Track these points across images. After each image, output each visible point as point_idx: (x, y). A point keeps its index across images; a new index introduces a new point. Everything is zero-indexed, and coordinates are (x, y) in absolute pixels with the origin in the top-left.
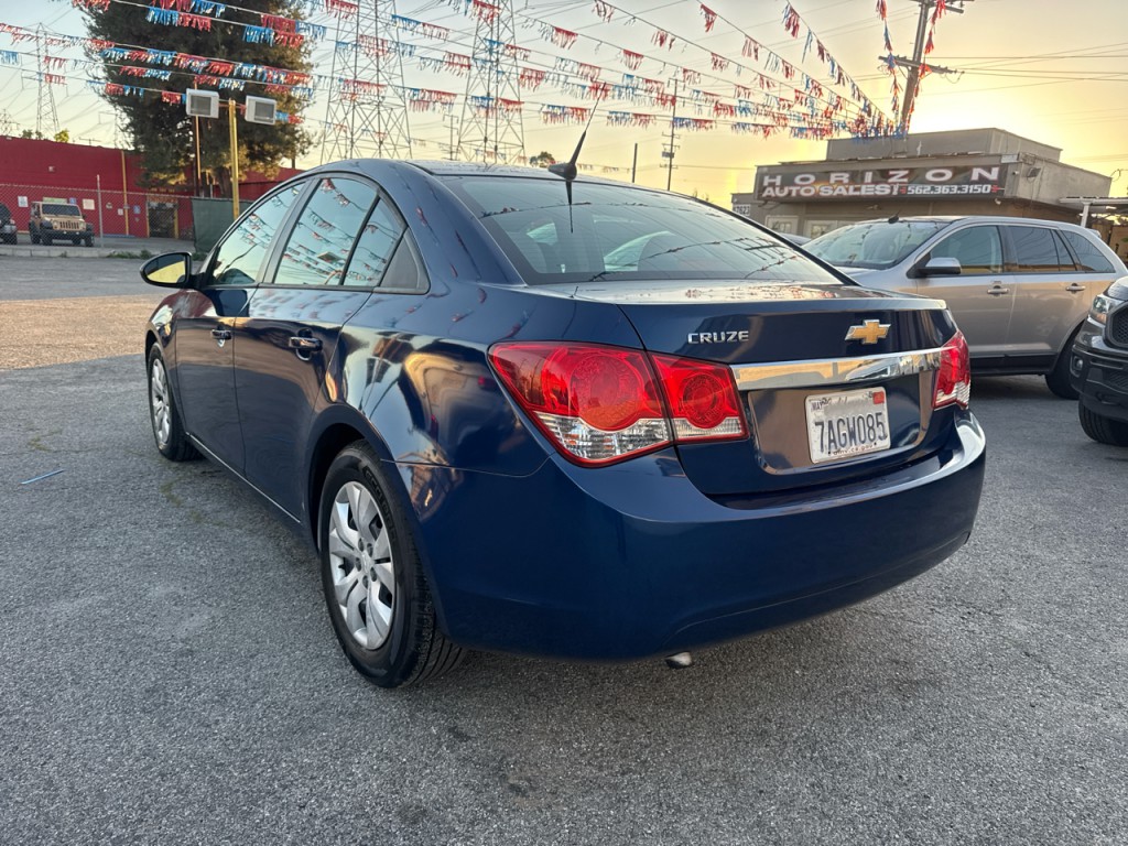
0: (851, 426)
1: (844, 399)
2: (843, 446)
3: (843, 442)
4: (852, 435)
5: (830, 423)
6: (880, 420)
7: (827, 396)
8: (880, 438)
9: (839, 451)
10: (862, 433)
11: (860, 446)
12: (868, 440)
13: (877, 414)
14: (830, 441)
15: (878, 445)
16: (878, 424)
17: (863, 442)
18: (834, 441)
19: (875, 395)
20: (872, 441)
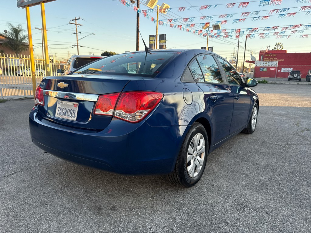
0: (66, 111)
1: (66, 103)
2: (63, 115)
3: (63, 114)
4: (65, 113)
5: (61, 108)
6: (74, 112)
7: (62, 101)
8: (73, 117)
9: (61, 116)
10: (68, 113)
11: (67, 117)
12: (69, 116)
13: (74, 110)
14: (60, 113)
15: (72, 119)
16: (73, 113)
17: (68, 116)
18: (61, 113)
19: (74, 104)
20: (70, 117)
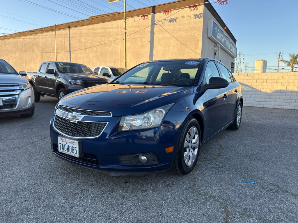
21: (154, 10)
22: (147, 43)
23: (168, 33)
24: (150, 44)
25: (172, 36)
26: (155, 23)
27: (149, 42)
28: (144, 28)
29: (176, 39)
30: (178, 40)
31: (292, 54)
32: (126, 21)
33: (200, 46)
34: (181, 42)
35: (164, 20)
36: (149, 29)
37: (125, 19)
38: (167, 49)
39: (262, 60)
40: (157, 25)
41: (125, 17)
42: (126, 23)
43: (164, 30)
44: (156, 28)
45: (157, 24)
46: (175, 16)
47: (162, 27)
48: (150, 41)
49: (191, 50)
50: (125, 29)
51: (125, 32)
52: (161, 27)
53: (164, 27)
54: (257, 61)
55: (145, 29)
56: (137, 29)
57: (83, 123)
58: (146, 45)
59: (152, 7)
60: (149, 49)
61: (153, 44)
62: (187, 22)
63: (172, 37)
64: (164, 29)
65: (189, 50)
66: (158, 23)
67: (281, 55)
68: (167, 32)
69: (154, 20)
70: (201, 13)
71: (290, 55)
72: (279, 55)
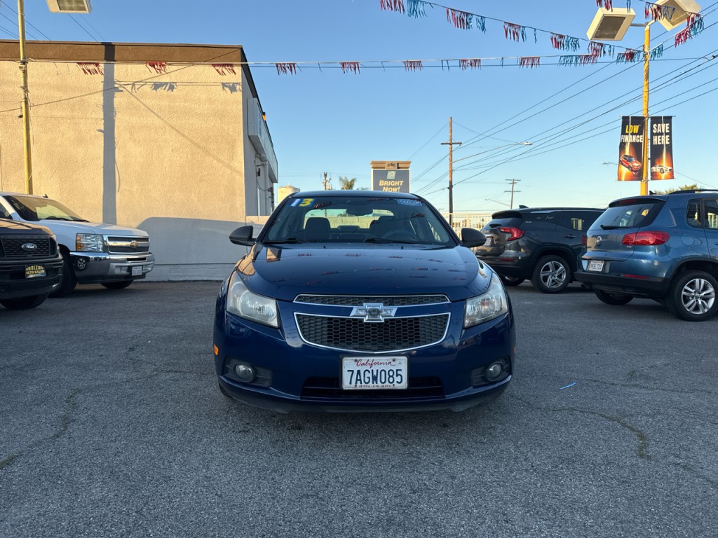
21: (110, 52)
22: (93, 133)
23: (156, 117)
24: (103, 137)
25: (168, 124)
26: (116, 86)
27: (100, 131)
28: (83, 96)
29: (177, 131)
30: (183, 135)
31: (344, 178)
32: (26, 67)
33: (239, 154)
34: (191, 141)
35: (140, 82)
36: (99, 98)
37: (24, 63)
38: (155, 155)
39: (290, 187)
40: (122, 91)
41: (24, 58)
42: (25, 72)
43: (143, 107)
44: (118, 99)
45: (120, 89)
46: (171, 78)
47: (138, 99)
48: (103, 129)
49: (219, 160)
50: (25, 88)
51: (26, 98)
52: (134, 100)
53: (142, 101)
54: (282, 189)
55: (85, 97)
56: (58, 95)
57: (398, 321)
58: (91, 138)
59: (103, 44)
60: (102, 150)
61: (114, 138)
62: (204, 96)
63: (168, 128)
64: (144, 104)
65: (215, 161)
66: (126, 87)
67: (328, 179)
68: (152, 114)
69: (113, 79)
70: (236, 82)
71: (341, 179)
72: (324, 178)
